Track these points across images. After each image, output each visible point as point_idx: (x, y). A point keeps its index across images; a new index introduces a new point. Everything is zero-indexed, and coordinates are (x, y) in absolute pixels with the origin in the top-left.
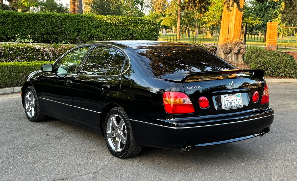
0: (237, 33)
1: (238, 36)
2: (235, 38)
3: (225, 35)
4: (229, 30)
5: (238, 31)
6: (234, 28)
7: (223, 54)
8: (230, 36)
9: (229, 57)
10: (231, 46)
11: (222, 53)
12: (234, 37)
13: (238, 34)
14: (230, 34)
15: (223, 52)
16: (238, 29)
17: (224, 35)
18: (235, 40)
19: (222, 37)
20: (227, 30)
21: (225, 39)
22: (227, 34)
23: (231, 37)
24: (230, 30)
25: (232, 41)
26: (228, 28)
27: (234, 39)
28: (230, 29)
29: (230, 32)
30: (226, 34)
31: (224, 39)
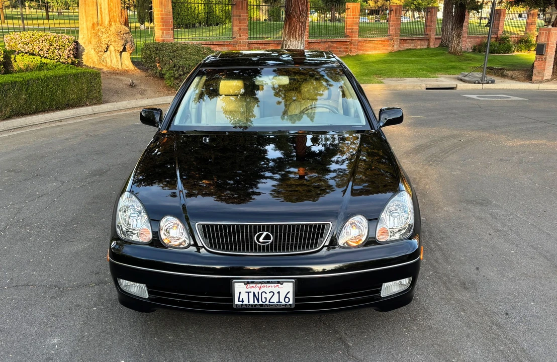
0: (115, 14)
1: (118, 20)
2: (113, 24)
3: (93, 18)
4: (99, 7)
5: (117, 9)
6: (109, 5)
7: (94, 52)
8: (102, 18)
9: (105, 58)
10: (108, 39)
11: (92, 52)
12: (110, 21)
13: (117, 16)
14: (101, 15)
15: (93, 50)
16: (117, 7)
17: (89, 18)
18: (114, 26)
19: (86, 21)
20: (95, 8)
21: (93, 24)
22: (96, 16)
23: (104, 21)
24: (101, 8)
25: (108, 29)
26: (95, 4)
27: (110, 25)
28: (101, 5)
29: (101, 11)
30: (93, 15)
31: (91, 25)
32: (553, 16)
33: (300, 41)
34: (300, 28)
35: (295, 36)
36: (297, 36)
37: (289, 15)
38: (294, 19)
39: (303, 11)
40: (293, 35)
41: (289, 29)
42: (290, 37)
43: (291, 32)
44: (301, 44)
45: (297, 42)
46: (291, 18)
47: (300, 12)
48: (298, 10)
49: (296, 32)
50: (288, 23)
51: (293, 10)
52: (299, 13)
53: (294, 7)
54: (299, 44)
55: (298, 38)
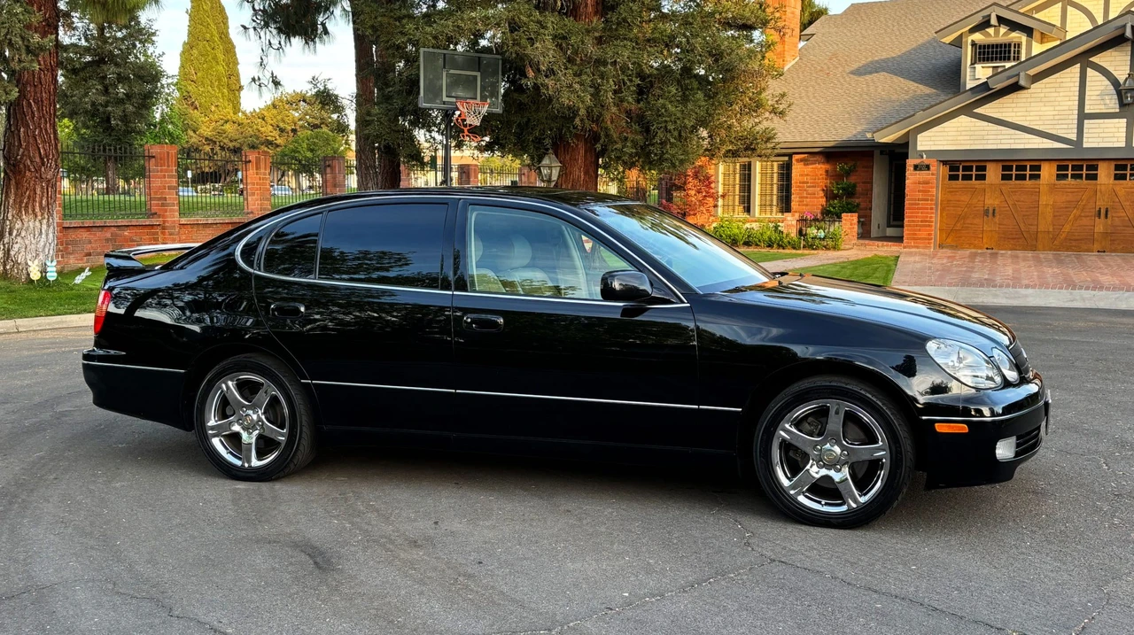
32: (554, 171)
33: (45, 221)
34: (43, 193)
35: (34, 210)
36: (37, 209)
37: (14, 165)
38: (28, 174)
39: (47, 156)
40: (26, 207)
41: (16, 195)
42: (20, 211)
43: (21, 202)
44: (48, 226)
45: (37, 224)
46: (20, 172)
47: (42, 159)
48: (37, 155)
49: (34, 201)
50: (13, 182)
51: (23, 155)
52: (38, 160)
53: (27, 149)
54: (44, 227)
55: (39, 214)
